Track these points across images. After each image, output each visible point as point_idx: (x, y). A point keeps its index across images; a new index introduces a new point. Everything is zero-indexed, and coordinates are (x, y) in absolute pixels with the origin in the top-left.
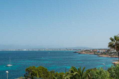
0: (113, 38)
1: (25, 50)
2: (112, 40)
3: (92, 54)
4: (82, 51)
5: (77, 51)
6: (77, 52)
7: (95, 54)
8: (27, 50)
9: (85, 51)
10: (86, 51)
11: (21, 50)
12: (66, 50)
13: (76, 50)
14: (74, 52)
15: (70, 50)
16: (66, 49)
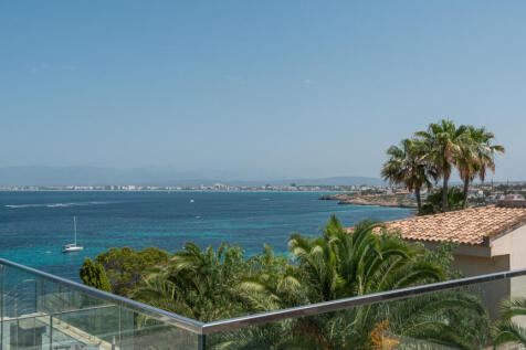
0: (401, 148)
1: (131, 188)
2: (397, 153)
3: (389, 203)
4: (354, 195)
5: (335, 194)
6: (334, 199)
7: (402, 206)
8: (140, 189)
9: (363, 193)
10: (369, 191)
11: (116, 187)
12: (290, 187)
13: (330, 188)
14: (323, 199)
15: (305, 190)
16: (293, 185)
